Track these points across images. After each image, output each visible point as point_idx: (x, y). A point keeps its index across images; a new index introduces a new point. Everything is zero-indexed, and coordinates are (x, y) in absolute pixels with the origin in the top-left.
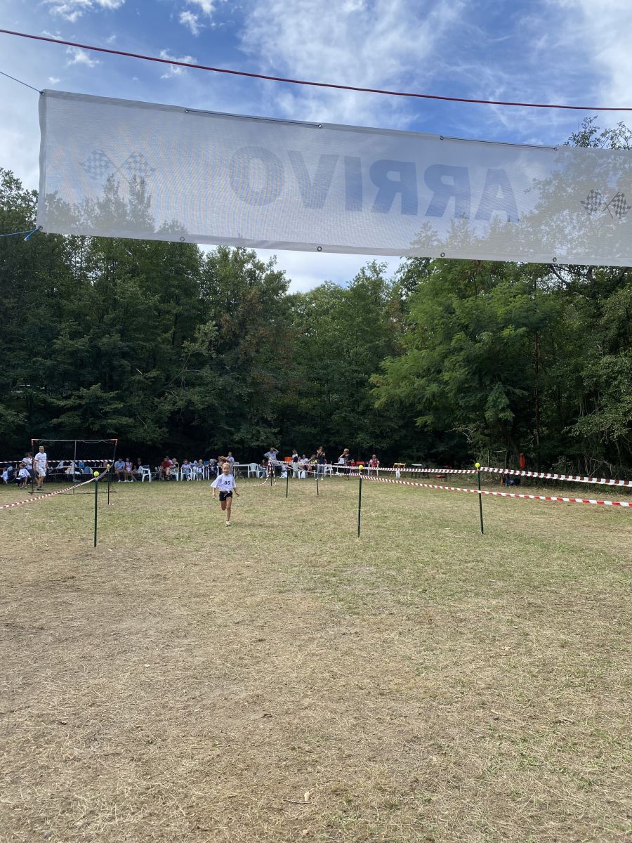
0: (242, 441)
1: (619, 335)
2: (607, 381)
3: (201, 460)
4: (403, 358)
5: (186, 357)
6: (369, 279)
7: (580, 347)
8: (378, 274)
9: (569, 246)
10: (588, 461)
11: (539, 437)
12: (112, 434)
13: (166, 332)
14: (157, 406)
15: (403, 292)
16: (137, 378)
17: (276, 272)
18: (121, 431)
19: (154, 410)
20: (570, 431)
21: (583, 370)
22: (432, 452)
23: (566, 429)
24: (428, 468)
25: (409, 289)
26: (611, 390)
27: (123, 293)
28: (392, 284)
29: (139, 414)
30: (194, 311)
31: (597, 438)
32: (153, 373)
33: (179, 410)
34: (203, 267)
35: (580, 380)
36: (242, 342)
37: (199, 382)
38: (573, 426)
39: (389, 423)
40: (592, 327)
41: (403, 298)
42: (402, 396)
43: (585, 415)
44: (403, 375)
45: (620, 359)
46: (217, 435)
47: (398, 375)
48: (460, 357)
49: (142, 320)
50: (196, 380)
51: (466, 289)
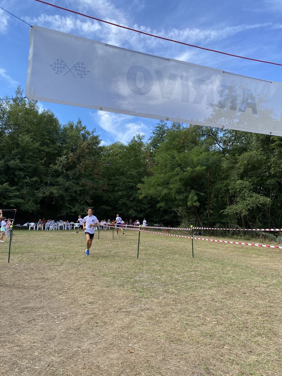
0: (75, 212)
1: (245, 172)
2: (239, 191)
3: (54, 221)
4: (152, 177)
5: (51, 172)
6: (136, 141)
7: (228, 176)
8: (141, 140)
9: (224, 132)
10: (230, 226)
11: (210, 214)
12: (13, 206)
13: (42, 160)
14: (35, 194)
15: (151, 148)
16: (26, 180)
17: (95, 136)
18: (17, 205)
19: (34, 196)
20: (223, 212)
21: (229, 186)
22: (162, 219)
23: (222, 211)
24: (160, 227)
25: (154, 147)
26: (241, 195)
27: (22, 141)
28: (146, 145)
29: (27, 198)
30: (56, 151)
31: (234, 215)
32: (34, 179)
33: (46, 196)
34: (61, 131)
35: (228, 190)
36: (78, 166)
37: (57, 184)
38: (225, 210)
39: (144, 206)
40: (233, 168)
41: (151, 151)
42: (152, 194)
43: (230, 205)
44: (152, 185)
45: (245, 182)
46: (64, 209)
47: (150, 185)
48: (178, 178)
49: (31, 153)
50: (55, 183)
51: (180, 149)
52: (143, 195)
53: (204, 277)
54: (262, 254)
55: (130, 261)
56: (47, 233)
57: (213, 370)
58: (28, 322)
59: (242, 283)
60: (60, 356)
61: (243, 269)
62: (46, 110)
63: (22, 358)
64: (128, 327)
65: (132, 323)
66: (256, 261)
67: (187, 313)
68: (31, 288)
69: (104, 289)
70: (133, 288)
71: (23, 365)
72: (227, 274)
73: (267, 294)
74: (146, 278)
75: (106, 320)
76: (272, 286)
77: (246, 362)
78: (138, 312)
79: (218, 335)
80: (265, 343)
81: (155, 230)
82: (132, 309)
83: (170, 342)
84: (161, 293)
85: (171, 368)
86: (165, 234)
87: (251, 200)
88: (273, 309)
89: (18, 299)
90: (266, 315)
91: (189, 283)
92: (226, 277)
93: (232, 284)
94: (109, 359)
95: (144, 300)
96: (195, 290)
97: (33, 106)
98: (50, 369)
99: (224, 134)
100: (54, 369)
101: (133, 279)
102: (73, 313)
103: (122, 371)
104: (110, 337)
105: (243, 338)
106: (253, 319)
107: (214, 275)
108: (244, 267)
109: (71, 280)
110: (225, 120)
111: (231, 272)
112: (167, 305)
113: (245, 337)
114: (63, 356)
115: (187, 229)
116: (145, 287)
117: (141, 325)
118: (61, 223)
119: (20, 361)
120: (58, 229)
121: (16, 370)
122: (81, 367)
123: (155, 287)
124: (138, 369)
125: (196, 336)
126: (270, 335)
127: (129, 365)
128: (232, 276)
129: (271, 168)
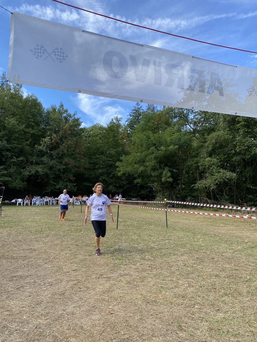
0: (59, 189)
1: (213, 150)
2: (208, 167)
3: (40, 197)
4: (130, 156)
5: (36, 152)
6: (114, 123)
7: (198, 154)
8: (118, 122)
9: (194, 114)
10: (200, 198)
11: (182, 189)
13: (27, 141)
15: (128, 130)
16: (13, 160)
17: (76, 118)
18: (5, 183)
19: (21, 174)
20: (194, 187)
21: (199, 163)
22: (139, 194)
23: (193, 185)
24: (137, 201)
25: (131, 129)
26: (210, 171)
27: (8, 123)
28: (124, 126)
29: (14, 176)
30: (40, 133)
31: (204, 189)
32: (21, 159)
33: (32, 175)
34: (45, 114)
35: (198, 167)
36: (61, 146)
37: (42, 163)
38: (195, 185)
39: (122, 182)
40: (202, 146)
41: (129, 132)
42: (129, 171)
43: (199, 181)
44: (130, 163)
45: (213, 159)
46: (49, 186)
47: (128, 163)
48: (153, 156)
49: (17, 135)
50: (40, 162)
51: (154, 130)
52: (122, 173)
53: (177, 245)
54: (228, 224)
55: (111, 232)
56: (34, 208)
57: (185, 327)
58: (17, 289)
59: (211, 250)
60: (47, 319)
61: (212, 237)
62: (30, 94)
63: (11, 322)
64: (108, 291)
65: (112, 288)
66: (223, 230)
67: (162, 278)
68: (19, 259)
69: (86, 257)
70: (112, 257)
71: (13, 328)
72: (197, 241)
73: (233, 258)
74: (125, 246)
75: (89, 285)
76: (237, 251)
77: (214, 319)
78: (118, 278)
79: (190, 296)
80: (231, 302)
81: (133, 204)
82: (112, 275)
83: (147, 304)
84: (139, 260)
85: (148, 327)
86: (141, 207)
87: (219, 176)
88: (238, 272)
89: (7, 268)
90: (232, 277)
91: (163, 251)
92: (197, 244)
93: (202, 251)
94: (92, 320)
95: (122, 266)
96: (169, 257)
97: (18, 91)
98: (37, 331)
99: (194, 116)
100: (42, 330)
101: (113, 248)
102: (58, 280)
103: (104, 330)
104: (92, 301)
105: (211, 298)
106: (220, 281)
107: (186, 243)
108: (213, 235)
109: (56, 250)
110: (195, 103)
111: (201, 240)
112: (144, 270)
113: (213, 297)
114: (49, 319)
115: (162, 202)
116: (124, 255)
117: (120, 289)
118: (47, 199)
119: (9, 324)
120: (43, 204)
121: (7, 332)
122: (66, 328)
123: (133, 255)
124: (118, 328)
125: (170, 297)
126: (235, 295)
127: (109, 325)
128: (202, 243)
129: (237, 146)
